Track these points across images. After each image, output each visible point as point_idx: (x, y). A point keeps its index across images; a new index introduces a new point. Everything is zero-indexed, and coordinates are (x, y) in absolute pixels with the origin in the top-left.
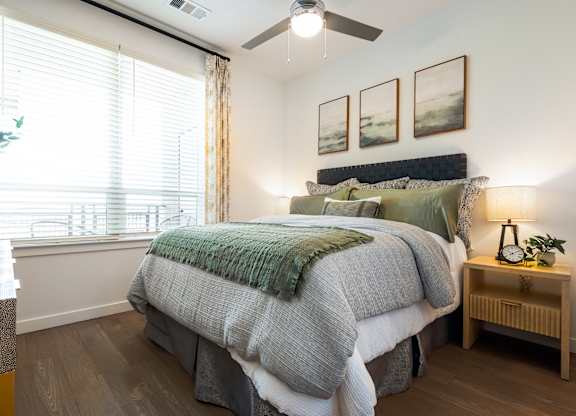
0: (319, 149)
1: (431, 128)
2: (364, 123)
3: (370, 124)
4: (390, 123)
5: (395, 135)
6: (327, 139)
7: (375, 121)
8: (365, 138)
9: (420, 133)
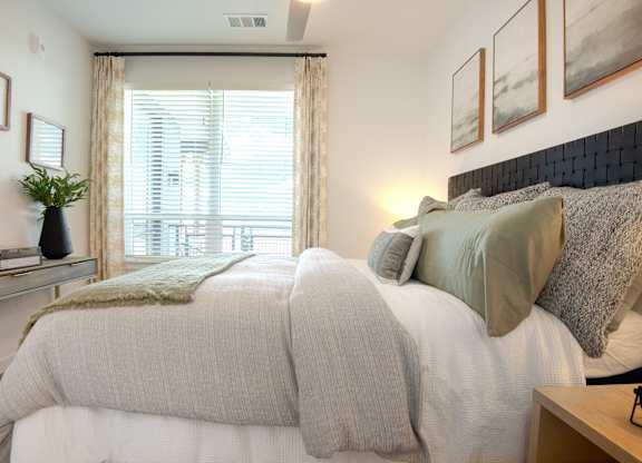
0: (452, 145)
1: (591, 71)
2: (499, 87)
3: (505, 90)
4: (530, 80)
5: (536, 101)
6: (460, 126)
7: (511, 81)
8: (499, 115)
9: (575, 86)
